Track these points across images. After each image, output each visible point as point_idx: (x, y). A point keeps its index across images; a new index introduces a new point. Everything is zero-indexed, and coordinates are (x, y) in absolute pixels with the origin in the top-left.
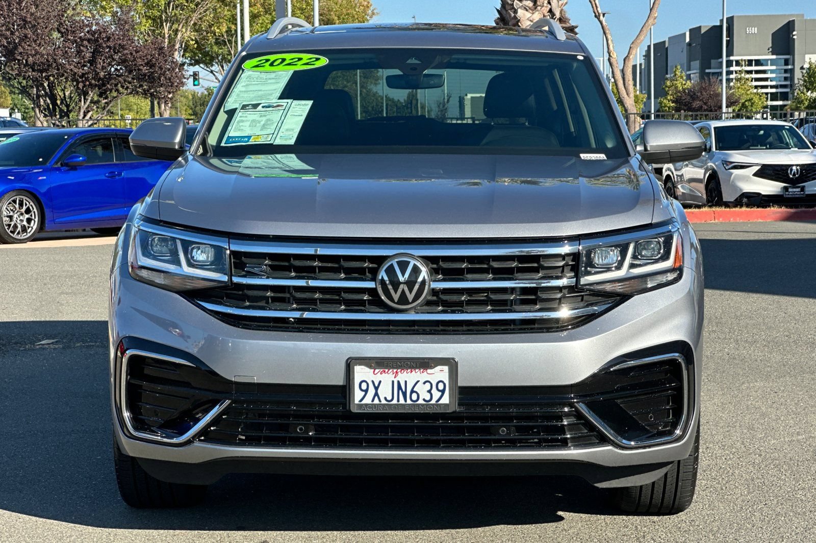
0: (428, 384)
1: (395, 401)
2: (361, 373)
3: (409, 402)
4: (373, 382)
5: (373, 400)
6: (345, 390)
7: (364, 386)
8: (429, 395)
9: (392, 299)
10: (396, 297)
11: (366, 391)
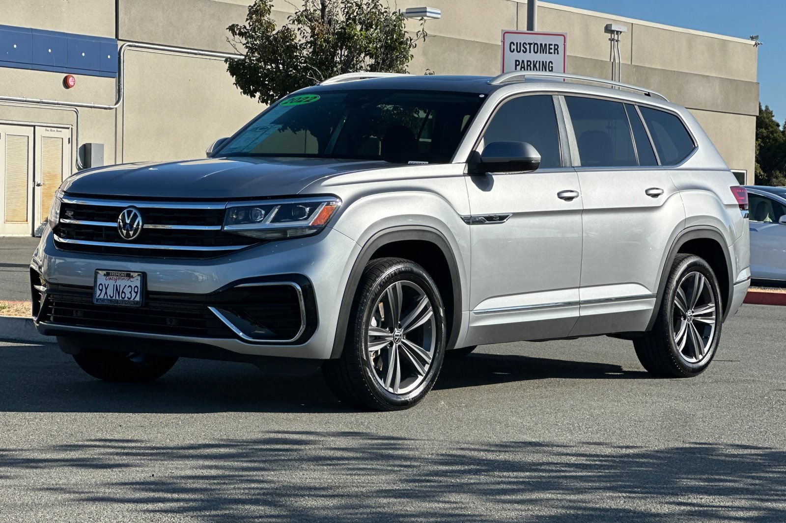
0: (130, 288)
1: (114, 298)
2: (101, 279)
3: (121, 298)
8: (130, 294)
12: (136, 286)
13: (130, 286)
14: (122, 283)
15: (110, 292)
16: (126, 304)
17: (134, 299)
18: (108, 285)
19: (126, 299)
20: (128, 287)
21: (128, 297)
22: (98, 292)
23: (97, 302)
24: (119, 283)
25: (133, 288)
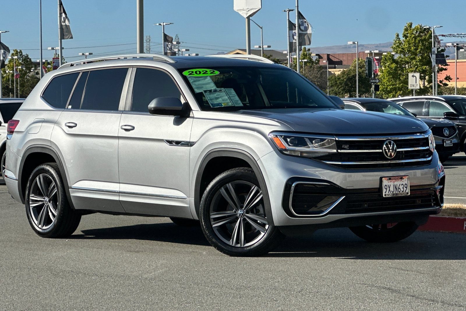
0: (403, 185)
1: (394, 192)
2: (385, 182)
3: (398, 192)
4: (388, 185)
5: (389, 193)
6: (380, 189)
7: (386, 187)
8: (403, 189)
9: (388, 156)
10: (389, 154)
11: (386, 189)
12: (406, 184)
13: (402, 184)
14: (398, 183)
15: (392, 189)
16: (402, 195)
17: (405, 191)
18: (390, 185)
19: (401, 192)
20: (402, 185)
21: (402, 191)
22: (384, 190)
23: (385, 196)
24: (396, 183)
25: (404, 185)
